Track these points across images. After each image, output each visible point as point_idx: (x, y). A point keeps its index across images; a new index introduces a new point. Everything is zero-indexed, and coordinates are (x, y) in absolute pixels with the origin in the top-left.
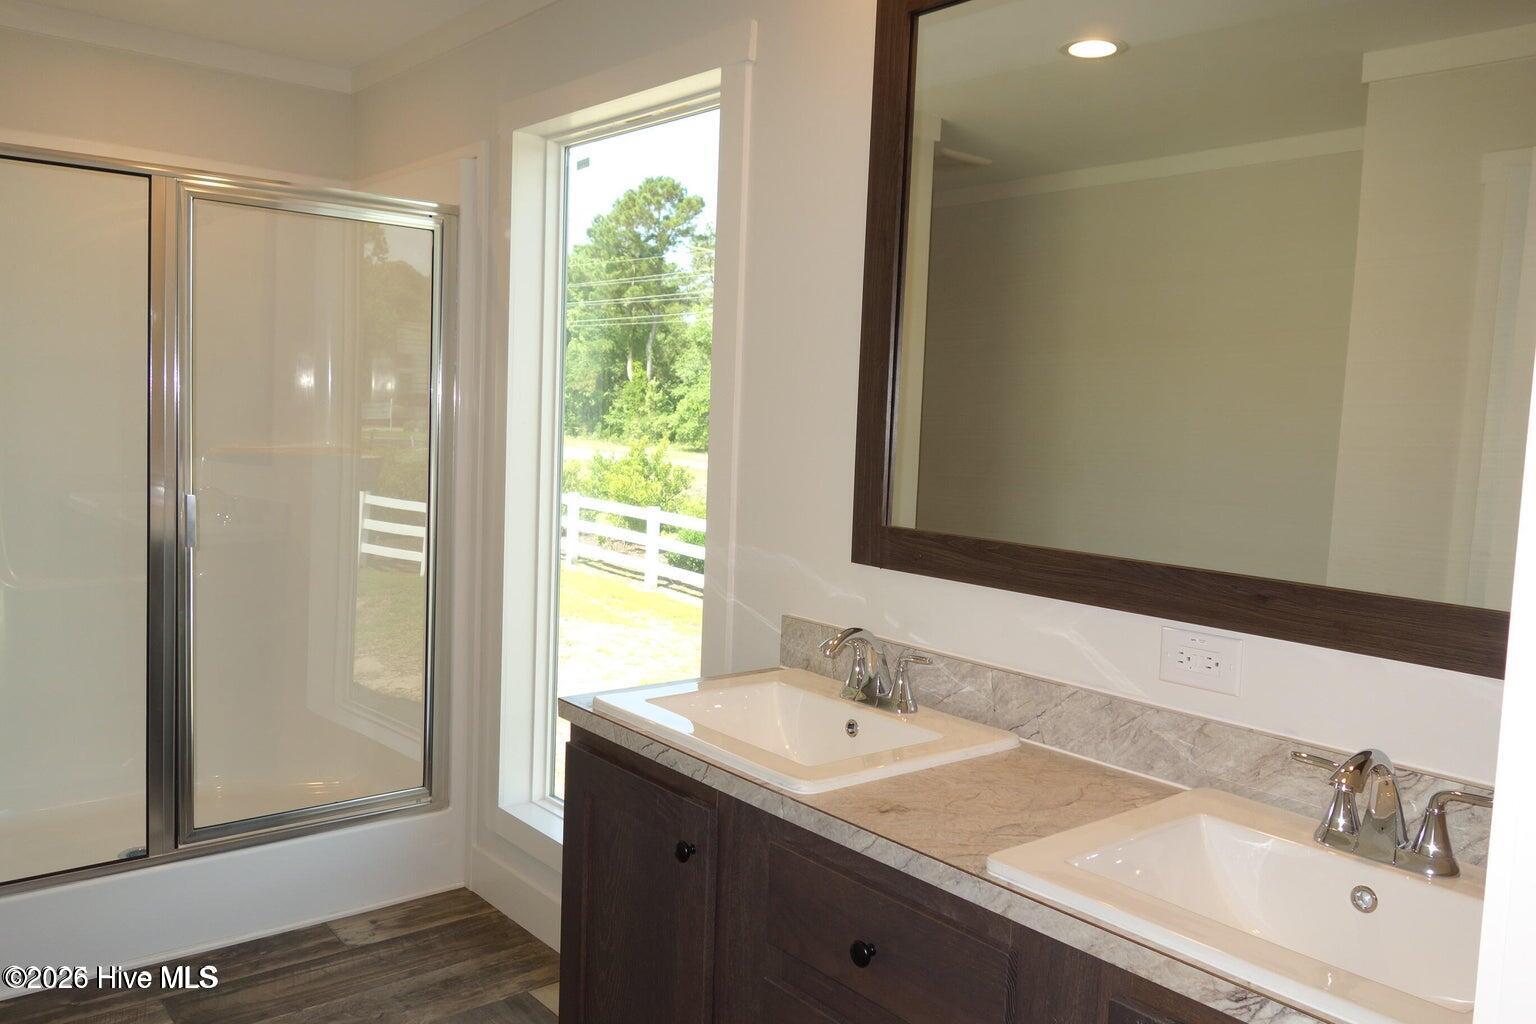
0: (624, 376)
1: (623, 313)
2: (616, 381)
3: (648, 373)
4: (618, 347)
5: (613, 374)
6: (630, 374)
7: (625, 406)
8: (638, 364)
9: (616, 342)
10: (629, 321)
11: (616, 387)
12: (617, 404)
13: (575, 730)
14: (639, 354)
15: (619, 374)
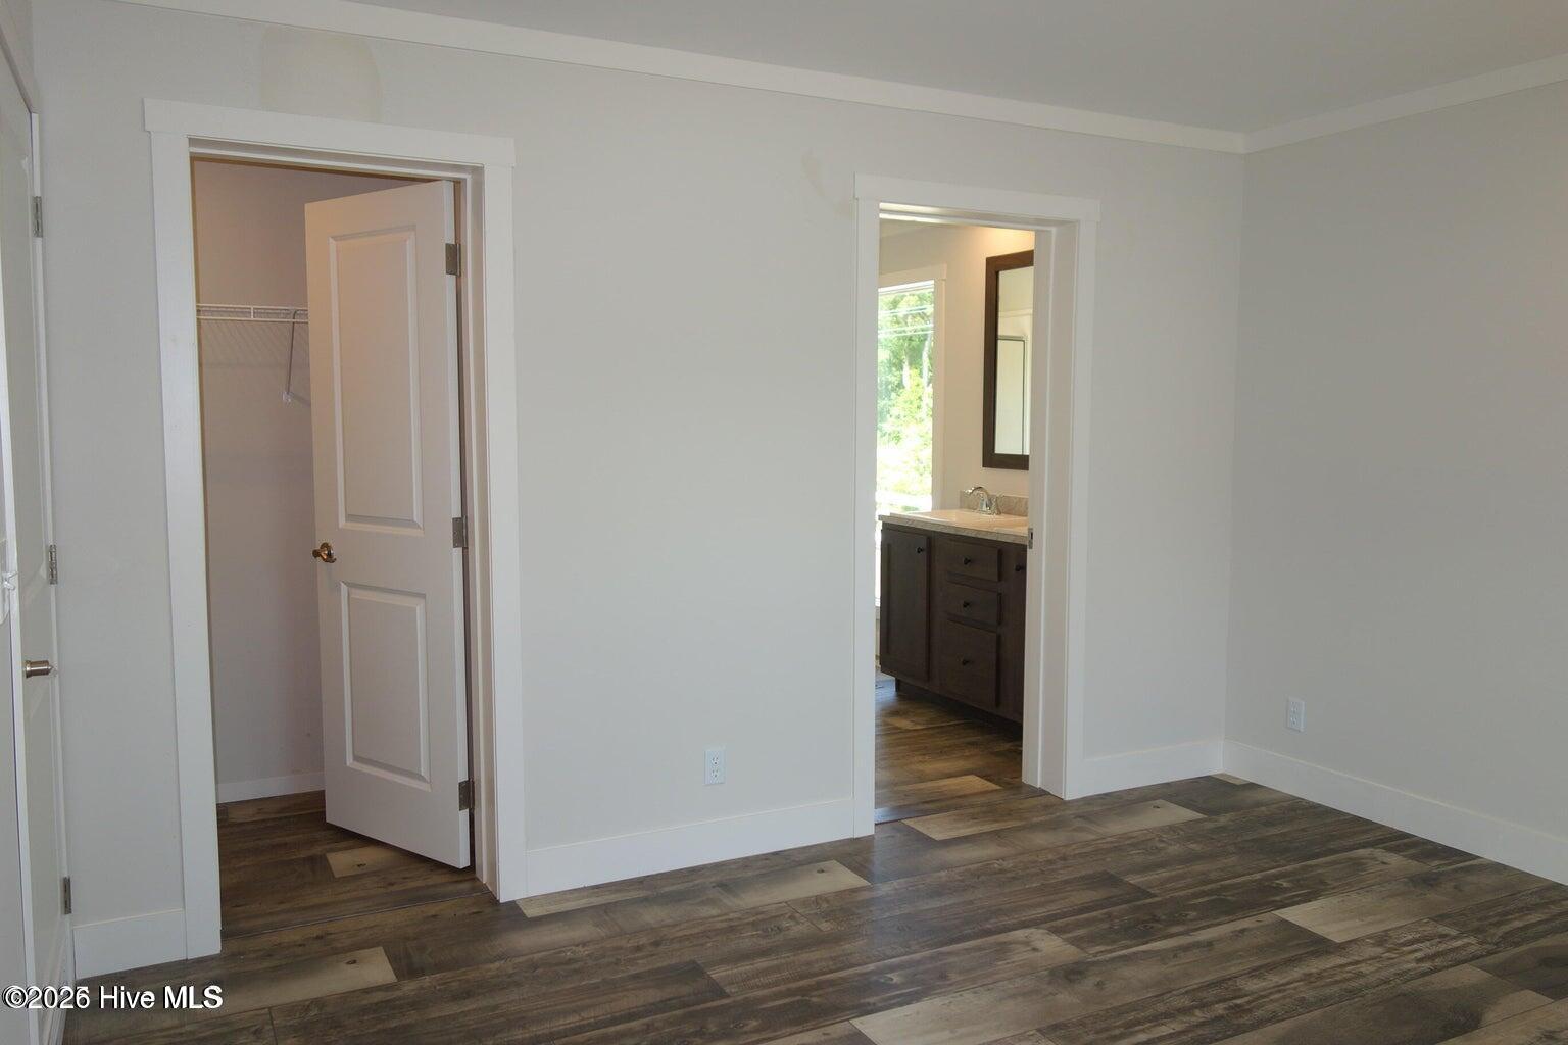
0: (900, 385)
1: (898, 323)
2: (893, 390)
3: (924, 380)
4: (895, 357)
5: (890, 382)
6: (906, 382)
7: (903, 414)
8: (915, 372)
9: (893, 352)
10: (905, 331)
11: (893, 395)
12: (895, 411)
13: (884, 523)
14: (915, 361)
15: (897, 382)
